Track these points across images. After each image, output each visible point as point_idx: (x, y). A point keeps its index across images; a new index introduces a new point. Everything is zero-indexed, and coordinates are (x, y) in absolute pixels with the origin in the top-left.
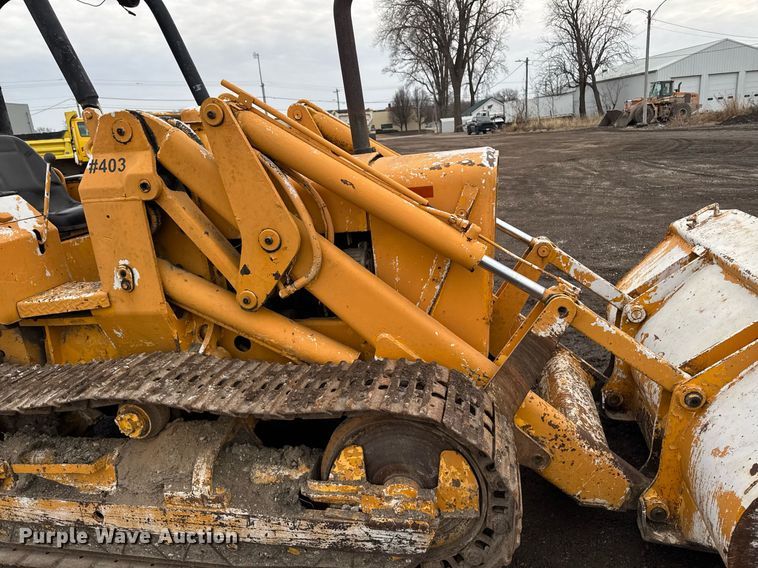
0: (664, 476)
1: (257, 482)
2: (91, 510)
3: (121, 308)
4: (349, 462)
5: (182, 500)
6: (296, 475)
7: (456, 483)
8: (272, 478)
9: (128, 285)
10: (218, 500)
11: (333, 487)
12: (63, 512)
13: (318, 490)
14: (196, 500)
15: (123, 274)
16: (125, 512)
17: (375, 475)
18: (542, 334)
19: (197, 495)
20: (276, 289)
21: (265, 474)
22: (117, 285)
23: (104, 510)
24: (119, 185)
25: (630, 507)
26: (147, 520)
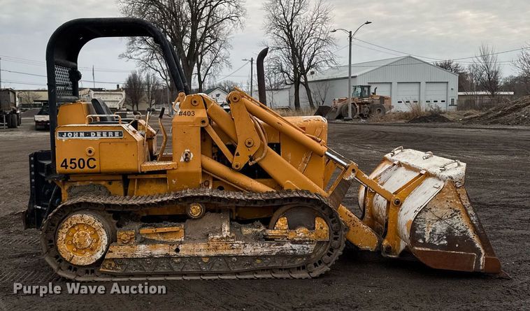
1: (244, 234)
2: (175, 248)
3: (181, 169)
4: (282, 223)
5: (218, 239)
6: (259, 230)
7: (322, 228)
8: (250, 232)
9: (187, 159)
10: (233, 238)
11: (277, 232)
12: (160, 251)
13: (271, 232)
14: (224, 238)
15: (186, 155)
16: (190, 247)
17: (292, 227)
18: (347, 179)
19: (225, 236)
20: (248, 163)
21: (247, 231)
22: (182, 160)
23: (181, 247)
24: (192, 121)
26: (200, 249)
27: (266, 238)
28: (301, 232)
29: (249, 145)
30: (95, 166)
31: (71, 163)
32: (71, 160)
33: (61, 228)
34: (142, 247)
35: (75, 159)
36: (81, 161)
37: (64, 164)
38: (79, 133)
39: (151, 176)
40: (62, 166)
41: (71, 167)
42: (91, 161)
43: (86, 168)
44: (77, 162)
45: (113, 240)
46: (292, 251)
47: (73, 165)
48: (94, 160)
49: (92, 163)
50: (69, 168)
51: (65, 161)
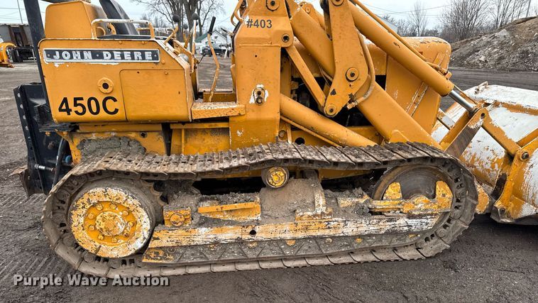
0: (506, 194)
1: (341, 206)
2: (249, 230)
3: (252, 116)
4: (394, 191)
5: (309, 216)
6: (362, 201)
7: (444, 195)
8: (350, 204)
9: (259, 101)
10: (330, 214)
11: (387, 203)
12: (229, 234)
13: (378, 205)
14: (318, 215)
15: (259, 93)
16: (271, 228)
17: (407, 195)
18: (472, 127)
19: (319, 212)
20: (346, 105)
21: (346, 201)
22: (252, 101)
23: (257, 229)
24: (268, 37)
25: (487, 211)
26: (286, 231)
27: (373, 213)
28: (420, 203)
29: (351, 78)
30: (116, 111)
31: (76, 105)
32: (76, 99)
33: (75, 209)
34: (203, 230)
35: (82, 99)
36: (93, 102)
37: (64, 107)
38: (82, 53)
39: (206, 126)
40: (61, 110)
41: (77, 112)
42: (109, 102)
43: (103, 114)
44: (85, 103)
45: (158, 221)
46: (406, 228)
47: (80, 109)
48: (115, 100)
49: (111, 105)
50: (73, 113)
51: (65, 100)
